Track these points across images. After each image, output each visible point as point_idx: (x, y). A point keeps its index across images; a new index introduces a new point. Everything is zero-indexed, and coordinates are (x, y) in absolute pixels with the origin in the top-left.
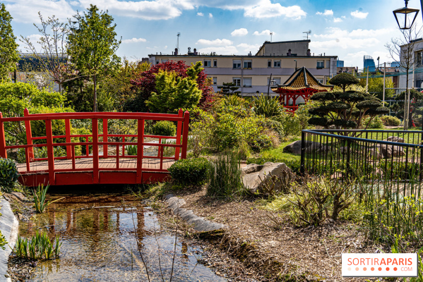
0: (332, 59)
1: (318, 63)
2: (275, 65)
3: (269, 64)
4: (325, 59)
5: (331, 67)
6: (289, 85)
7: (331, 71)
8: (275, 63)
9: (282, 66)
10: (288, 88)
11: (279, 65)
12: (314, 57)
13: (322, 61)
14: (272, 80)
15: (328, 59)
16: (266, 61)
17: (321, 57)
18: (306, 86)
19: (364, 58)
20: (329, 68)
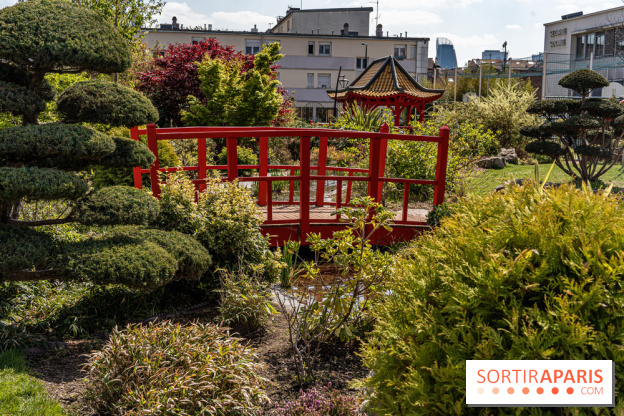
0: (420, 44)
1: (396, 50)
2: (321, 51)
3: (311, 49)
4: (409, 43)
5: (419, 57)
6: (367, 88)
7: (418, 64)
8: (321, 47)
9: (335, 52)
10: (365, 93)
11: (328, 51)
12: (388, 38)
13: (403, 47)
14: (341, 79)
15: (414, 43)
16: (305, 43)
17: (401, 39)
18: (397, 89)
19: (437, 41)
20: (416, 59)
